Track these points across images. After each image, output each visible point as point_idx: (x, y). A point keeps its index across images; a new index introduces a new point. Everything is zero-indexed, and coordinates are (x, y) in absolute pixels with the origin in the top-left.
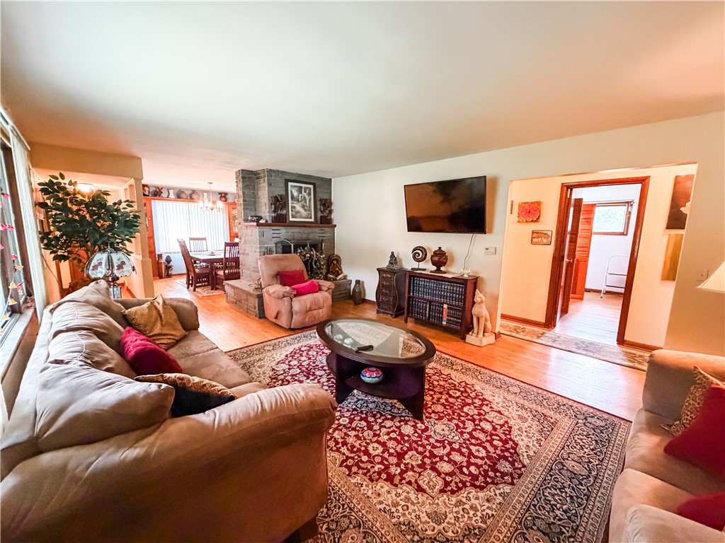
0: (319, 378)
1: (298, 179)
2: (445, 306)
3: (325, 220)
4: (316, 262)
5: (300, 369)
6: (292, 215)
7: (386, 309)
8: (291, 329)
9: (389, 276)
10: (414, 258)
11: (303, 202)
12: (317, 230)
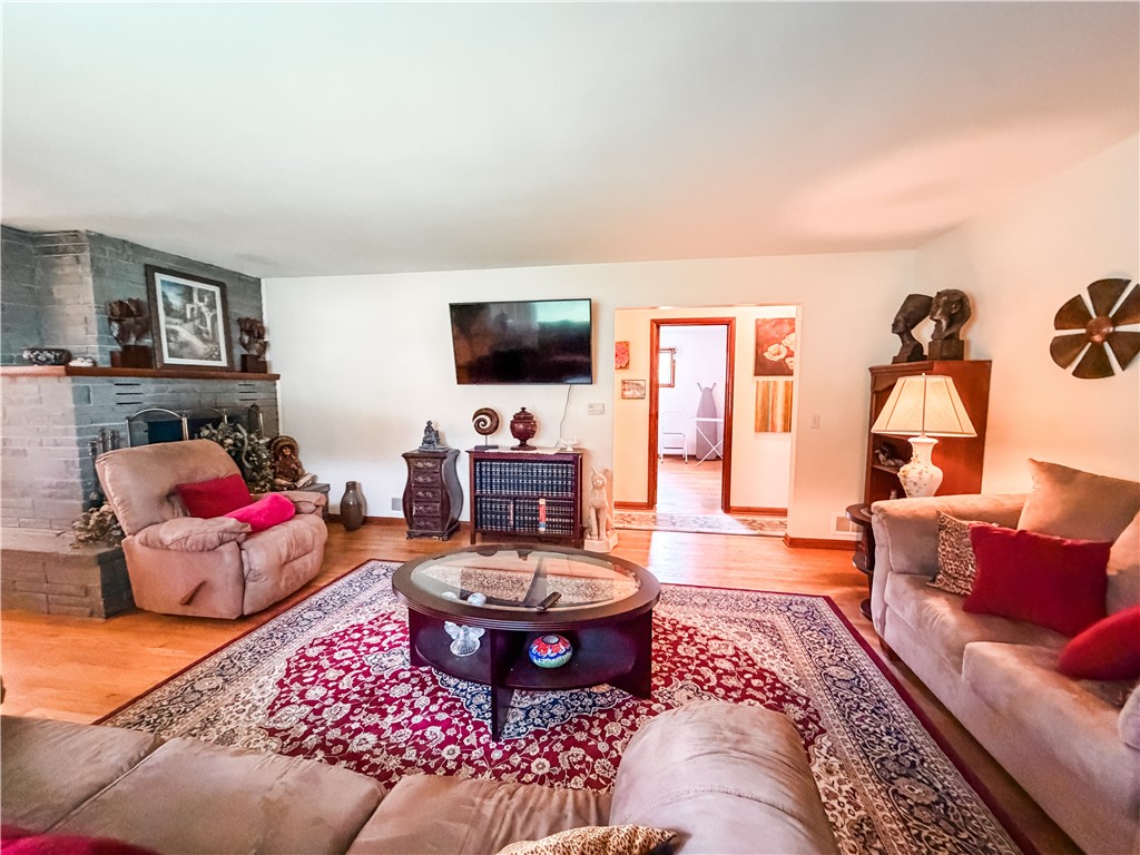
0: (408, 702)
1: (177, 268)
2: (542, 502)
3: (253, 365)
4: (248, 455)
5: (345, 701)
6: (169, 350)
7: (427, 527)
8: (243, 618)
9: (429, 465)
10: (477, 427)
11: (197, 322)
12: (236, 385)
